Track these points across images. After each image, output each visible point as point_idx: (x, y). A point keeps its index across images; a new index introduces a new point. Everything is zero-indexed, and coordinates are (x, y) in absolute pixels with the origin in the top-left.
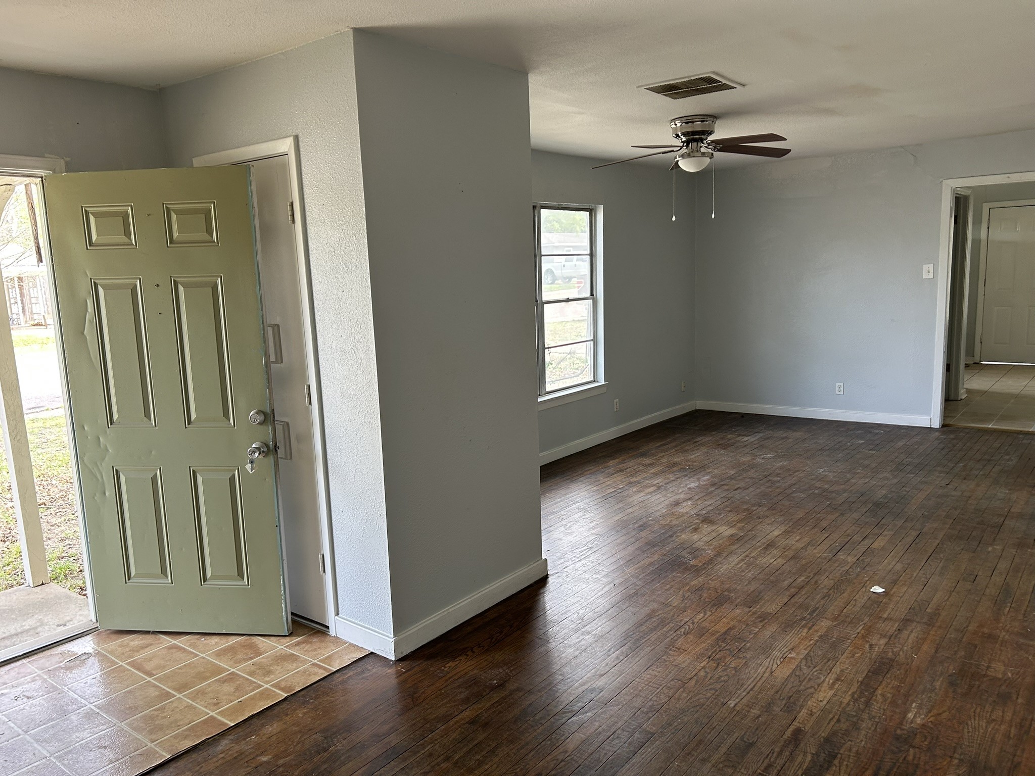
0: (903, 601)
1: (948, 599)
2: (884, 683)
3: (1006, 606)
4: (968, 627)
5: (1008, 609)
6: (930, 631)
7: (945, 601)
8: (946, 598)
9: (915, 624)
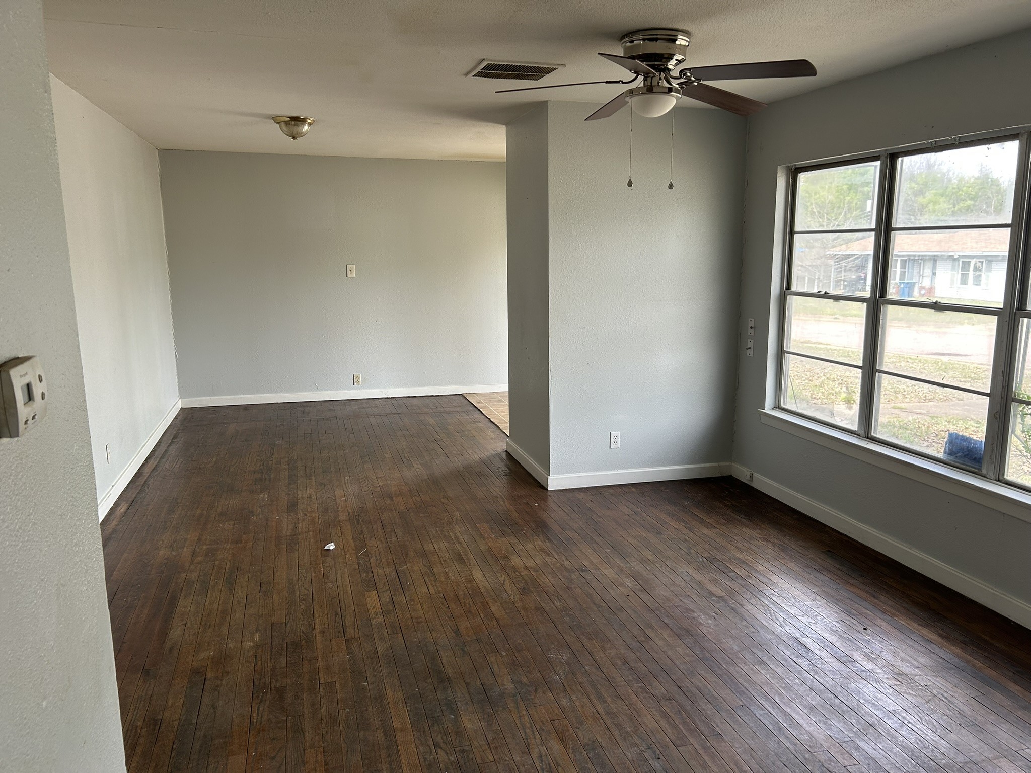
0: (307, 547)
1: (275, 559)
2: (286, 503)
3: (229, 569)
4: (253, 544)
5: (227, 566)
6: (276, 533)
7: (276, 557)
8: (277, 560)
9: (289, 534)
